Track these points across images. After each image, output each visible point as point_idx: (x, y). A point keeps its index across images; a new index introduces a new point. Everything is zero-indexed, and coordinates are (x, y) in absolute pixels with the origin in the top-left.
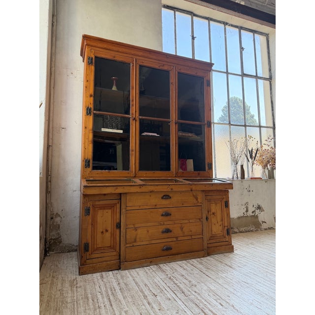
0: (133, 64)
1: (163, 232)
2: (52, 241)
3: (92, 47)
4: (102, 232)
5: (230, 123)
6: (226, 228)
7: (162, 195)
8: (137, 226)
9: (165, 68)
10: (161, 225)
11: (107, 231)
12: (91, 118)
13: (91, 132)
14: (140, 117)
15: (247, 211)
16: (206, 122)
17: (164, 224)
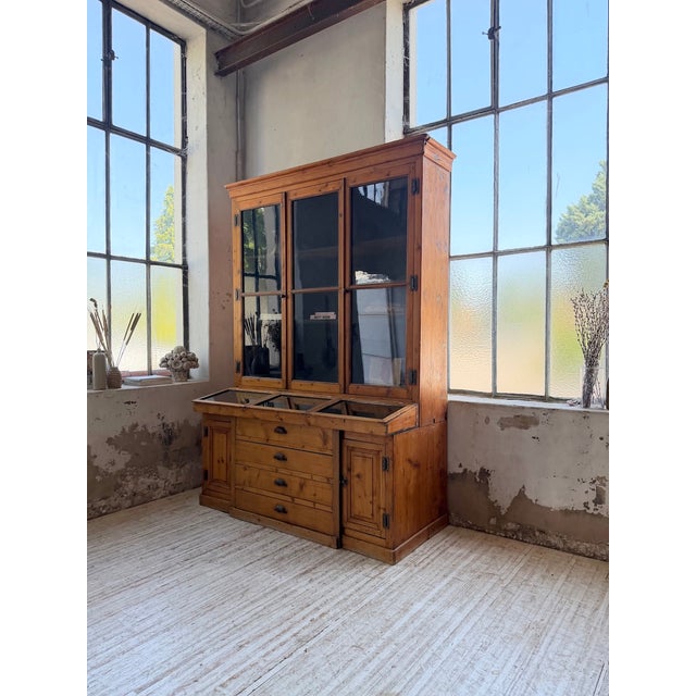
1: (276, 483)
4: (219, 461)
6: (382, 512)
7: (276, 426)
10: (273, 471)
12: (239, 304)
16: (408, 280)
17: (277, 471)
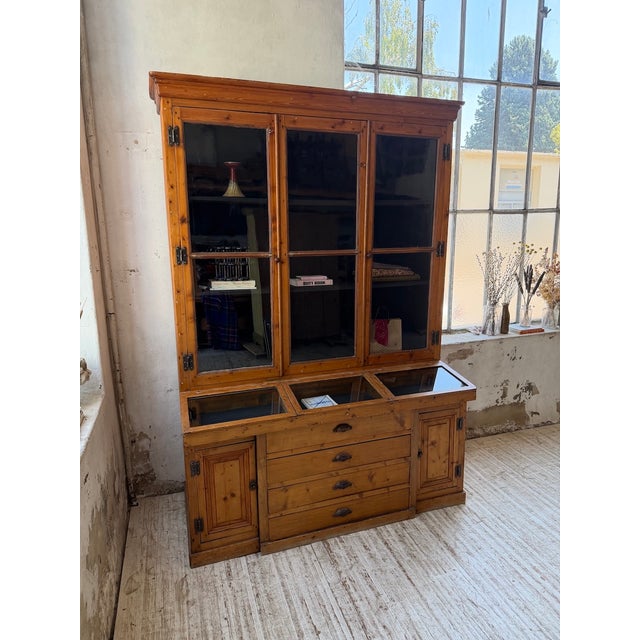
0: (272, 128)
1: (336, 488)
2: (139, 479)
3: (175, 101)
4: (225, 499)
5: (491, 208)
6: (455, 465)
7: (335, 425)
8: (287, 483)
9: (348, 128)
10: (332, 476)
11: (233, 495)
12: (187, 271)
13: (190, 298)
14: (291, 254)
15: (504, 396)
16: (434, 245)
17: (338, 474)
